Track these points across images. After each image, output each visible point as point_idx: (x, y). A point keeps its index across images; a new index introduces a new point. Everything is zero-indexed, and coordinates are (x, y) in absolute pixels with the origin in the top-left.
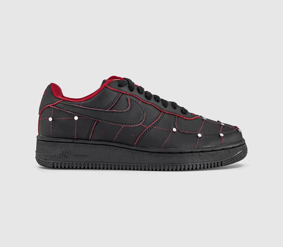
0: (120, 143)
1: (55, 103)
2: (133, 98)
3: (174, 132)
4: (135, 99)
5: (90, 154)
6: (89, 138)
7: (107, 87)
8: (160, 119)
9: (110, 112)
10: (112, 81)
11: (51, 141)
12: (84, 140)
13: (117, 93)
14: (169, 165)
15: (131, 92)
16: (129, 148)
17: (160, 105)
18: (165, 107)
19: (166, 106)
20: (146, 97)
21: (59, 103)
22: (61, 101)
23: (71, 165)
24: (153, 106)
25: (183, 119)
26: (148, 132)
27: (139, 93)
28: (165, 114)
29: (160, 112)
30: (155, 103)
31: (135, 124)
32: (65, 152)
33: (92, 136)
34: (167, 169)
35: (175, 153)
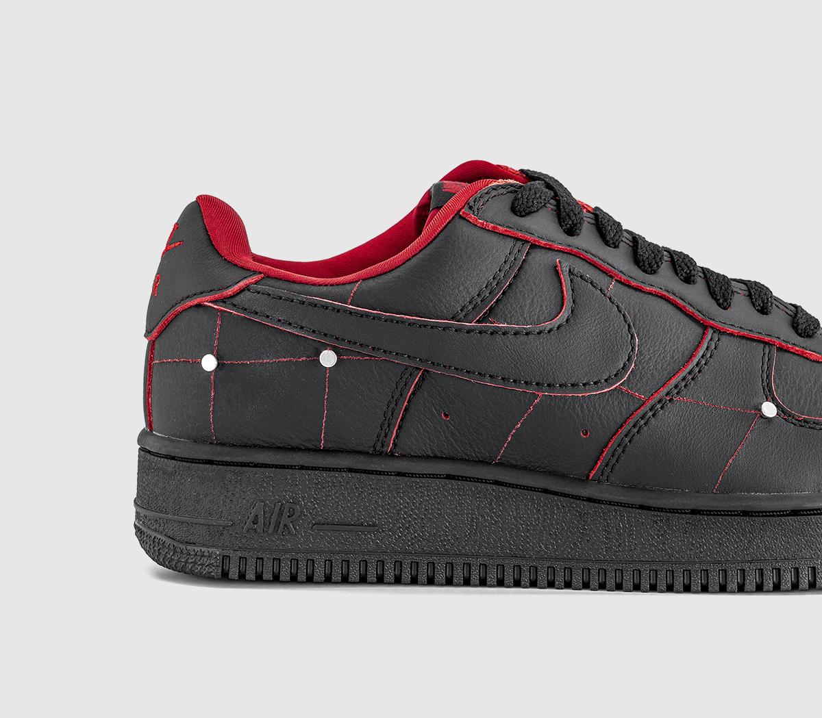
0: (525, 468)
1: (229, 292)
2: (581, 268)
3: (767, 418)
4: (590, 273)
5: (391, 518)
6: (383, 445)
7: (464, 219)
8: (703, 362)
9: (480, 333)
10: (485, 190)
11: (211, 462)
12: (362, 458)
13: (510, 243)
14: (746, 566)
15: (570, 240)
16: (567, 489)
17: (696, 295)
18: (719, 305)
19: (725, 300)
20: (637, 261)
21: (246, 292)
22: (256, 283)
23: (302, 565)
24: (669, 302)
25: (802, 360)
26: (653, 421)
27: (607, 243)
28: (724, 339)
29: (699, 330)
30: (678, 286)
31: (595, 383)
32: (277, 510)
33: (397, 436)
34: (736, 584)
35: (774, 516)
